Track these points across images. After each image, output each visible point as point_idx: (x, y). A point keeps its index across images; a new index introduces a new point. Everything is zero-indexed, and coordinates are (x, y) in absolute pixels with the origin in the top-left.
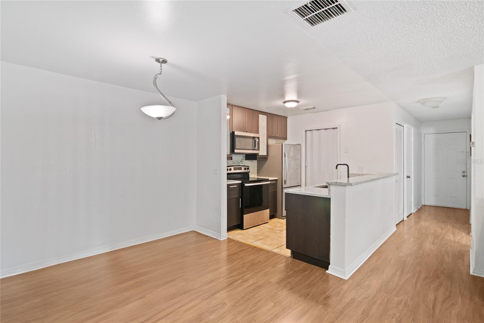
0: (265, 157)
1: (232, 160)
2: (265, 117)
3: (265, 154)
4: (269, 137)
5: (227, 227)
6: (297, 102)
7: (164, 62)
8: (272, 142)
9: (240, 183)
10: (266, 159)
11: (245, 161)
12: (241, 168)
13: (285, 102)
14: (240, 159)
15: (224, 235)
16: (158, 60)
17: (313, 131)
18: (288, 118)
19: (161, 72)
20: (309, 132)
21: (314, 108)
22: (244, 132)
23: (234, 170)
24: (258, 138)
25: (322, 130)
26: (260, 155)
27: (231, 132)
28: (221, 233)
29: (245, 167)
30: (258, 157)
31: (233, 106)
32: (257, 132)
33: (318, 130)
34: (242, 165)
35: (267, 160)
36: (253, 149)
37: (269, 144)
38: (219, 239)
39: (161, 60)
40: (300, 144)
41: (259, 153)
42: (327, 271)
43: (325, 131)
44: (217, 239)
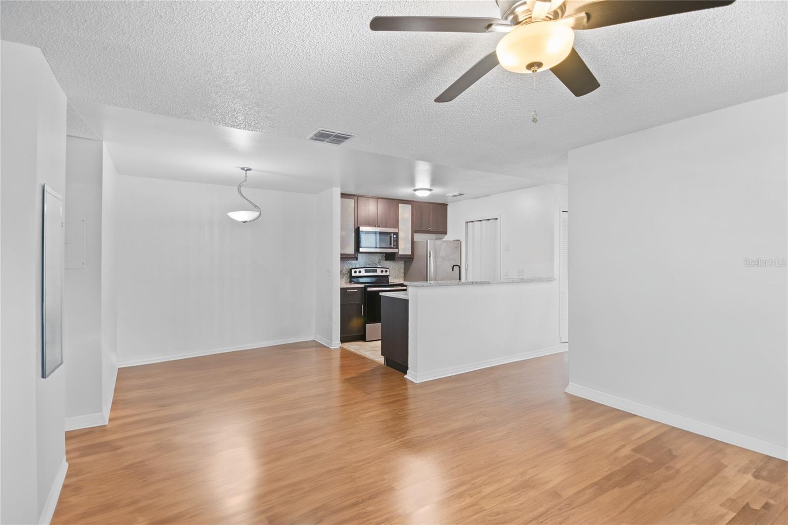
0: (408, 257)
1: (357, 260)
2: (409, 207)
3: (409, 253)
4: (415, 231)
5: (341, 337)
6: (431, 190)
7: (249, 169)
8: (418, 237)
9: (362, 287)
10: (411, 259)
11: (385, 262)
12: (376, 270)
13: (415, 190)
14: (377, 260)
15: (336, 343)
16: (243, 169)
17: (475, 222)
18: (448, 206)
19: (246, 180)
20: (471, 223)
21: (461, 194)
22: (375, 226)
23: (366, 272)
24: (397, 234)
25: (483, 221)
26: (400, 255)
27: (356, 227)
28: (333, 341)
29: (382, 269)
30: (396, 257)
31: (359, 198)
32: (396, 225)
33: (480, 221)
34: (380, 267)
35: (412, 261)
36: (388, 247)
37: (415, 240)
38: (330, 347)
39: (246, 169)
40: (459, 239)
41: (398, 253)
42: (405, 376)
43: (488, 222)
44: (328, 348)
